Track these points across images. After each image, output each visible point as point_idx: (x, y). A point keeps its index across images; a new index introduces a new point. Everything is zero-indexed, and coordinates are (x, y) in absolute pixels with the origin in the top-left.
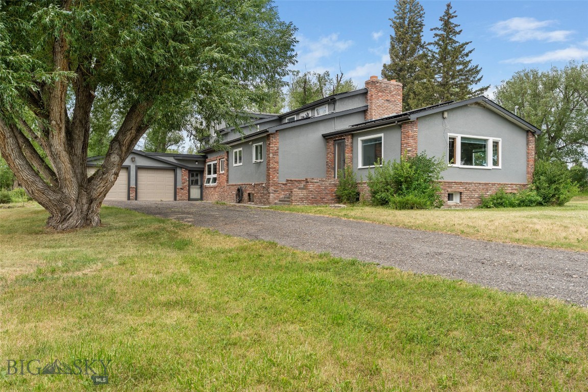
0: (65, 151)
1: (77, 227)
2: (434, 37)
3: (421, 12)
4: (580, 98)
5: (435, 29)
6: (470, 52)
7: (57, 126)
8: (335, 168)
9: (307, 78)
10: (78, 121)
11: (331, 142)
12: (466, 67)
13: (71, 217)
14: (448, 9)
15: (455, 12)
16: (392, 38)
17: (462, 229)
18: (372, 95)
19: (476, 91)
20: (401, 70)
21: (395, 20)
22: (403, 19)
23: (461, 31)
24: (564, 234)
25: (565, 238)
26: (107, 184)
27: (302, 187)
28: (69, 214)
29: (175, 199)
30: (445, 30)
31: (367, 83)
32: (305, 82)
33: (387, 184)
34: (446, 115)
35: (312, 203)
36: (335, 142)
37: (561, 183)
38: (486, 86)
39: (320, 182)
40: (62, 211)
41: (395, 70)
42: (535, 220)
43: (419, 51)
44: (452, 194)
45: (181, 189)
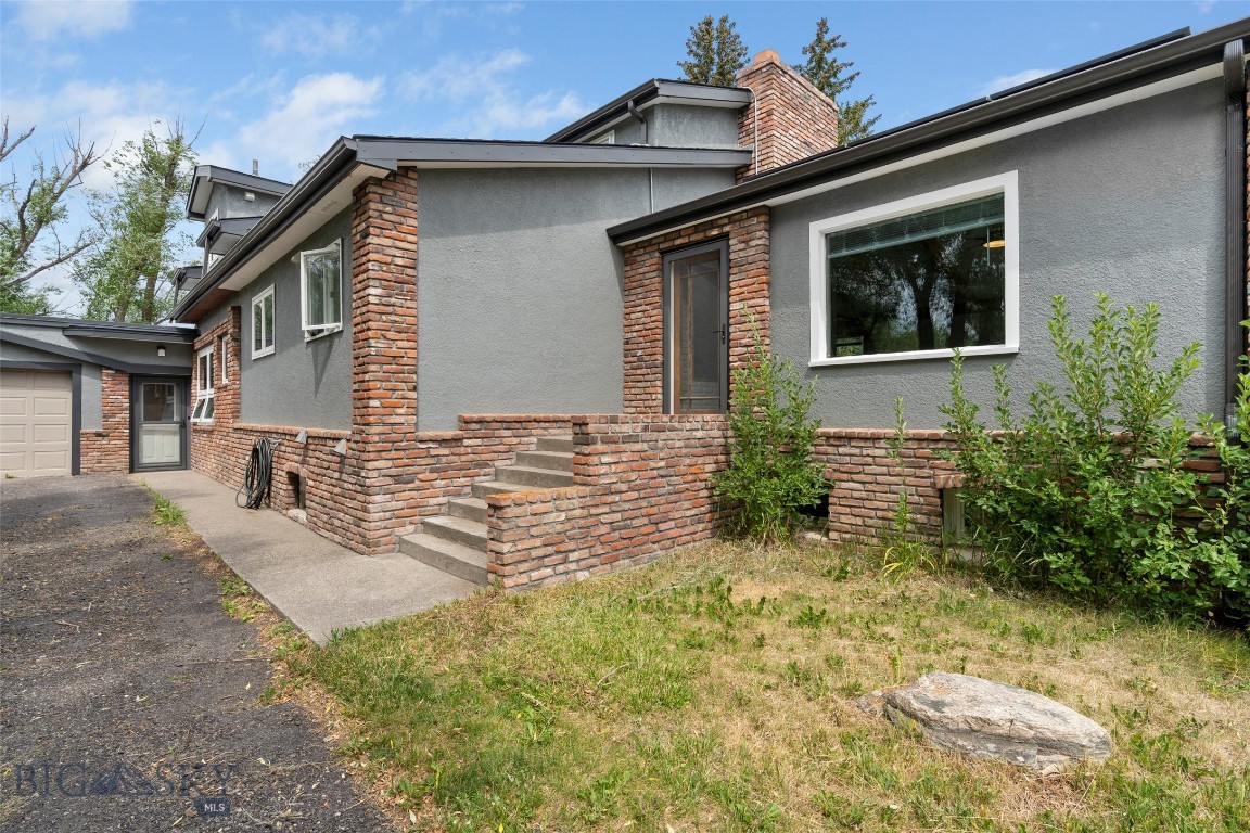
8: (665, 365)
11: (649, 263)
14: (821, 33)
18: (769, 114)
29: (76, 470)
36: (668, 258)
39: (648, 435)
45: (99, 435)
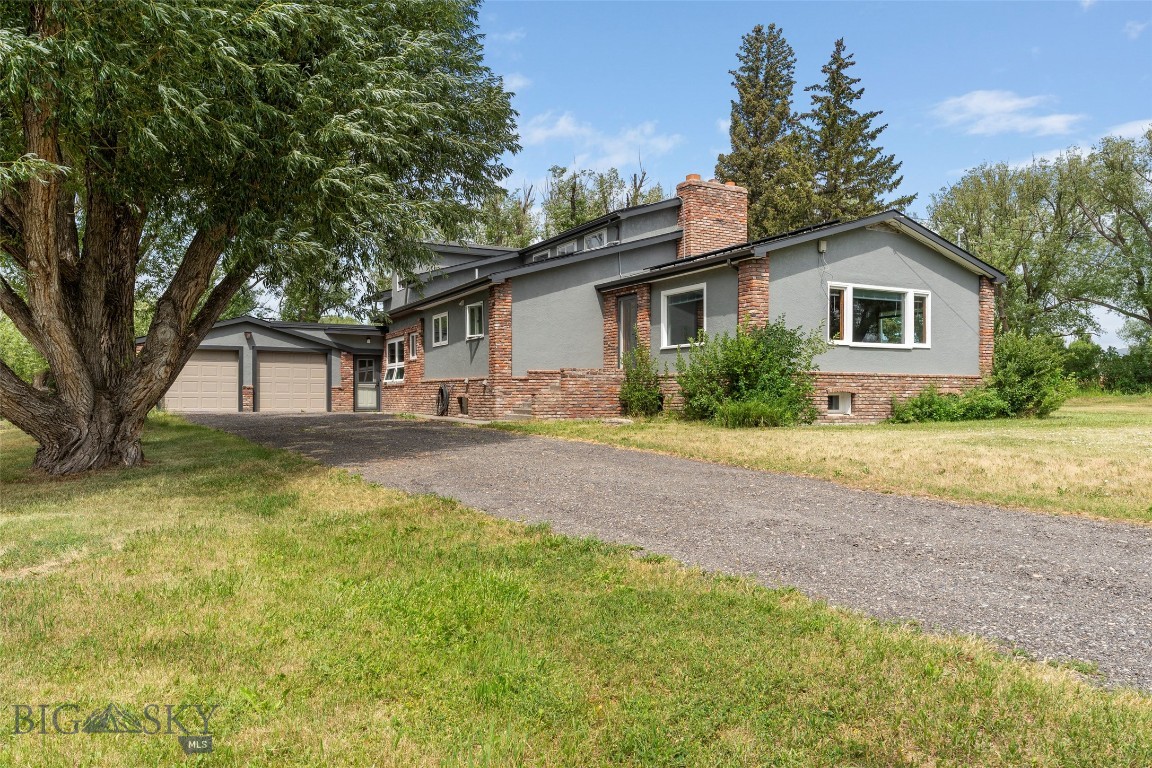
0: (61, 319)
1: (90, 468)
2: (812, 104)
3: (790, 59)
4: (1086, 217)
5: (814, 87)
6: (879, 131)
7: (40, 271)
8: (619, 348)
9: (578, 182)
10: (90, 261)
11: (612, 301)
12: (872, 158)
13: (78, 448)
14: (838, 52)
15: (851, 56)
16: (734, 106)
17: (839, 468)
18: (689, 211)
19: (891, 204)
20: (751, 165)
21: (741, 73)
22: (755, 70)
23: (861, 91)
24: (1033, 478)
25: (1035, 486)
26: (150, 385)
27: (557, 384)
28: (76, 442)
29: (329, 409)
30: (832, 89)
31: (681, 188)
32: (574, 189)
33: (711, 378)
34: (823, 247)
35: (573, 416)
36: (620, 300)
37: (1044, 374)
38: (908, 195)
39: (589, 375)
40: (61, 438)
41: (740, 166)
42: (982, 449)
43: (785, 130)
44: (837, 397)
45: (340, 389)
